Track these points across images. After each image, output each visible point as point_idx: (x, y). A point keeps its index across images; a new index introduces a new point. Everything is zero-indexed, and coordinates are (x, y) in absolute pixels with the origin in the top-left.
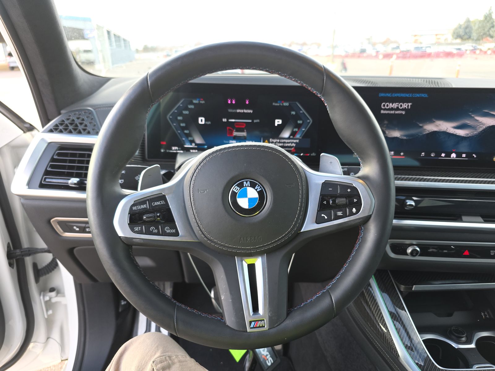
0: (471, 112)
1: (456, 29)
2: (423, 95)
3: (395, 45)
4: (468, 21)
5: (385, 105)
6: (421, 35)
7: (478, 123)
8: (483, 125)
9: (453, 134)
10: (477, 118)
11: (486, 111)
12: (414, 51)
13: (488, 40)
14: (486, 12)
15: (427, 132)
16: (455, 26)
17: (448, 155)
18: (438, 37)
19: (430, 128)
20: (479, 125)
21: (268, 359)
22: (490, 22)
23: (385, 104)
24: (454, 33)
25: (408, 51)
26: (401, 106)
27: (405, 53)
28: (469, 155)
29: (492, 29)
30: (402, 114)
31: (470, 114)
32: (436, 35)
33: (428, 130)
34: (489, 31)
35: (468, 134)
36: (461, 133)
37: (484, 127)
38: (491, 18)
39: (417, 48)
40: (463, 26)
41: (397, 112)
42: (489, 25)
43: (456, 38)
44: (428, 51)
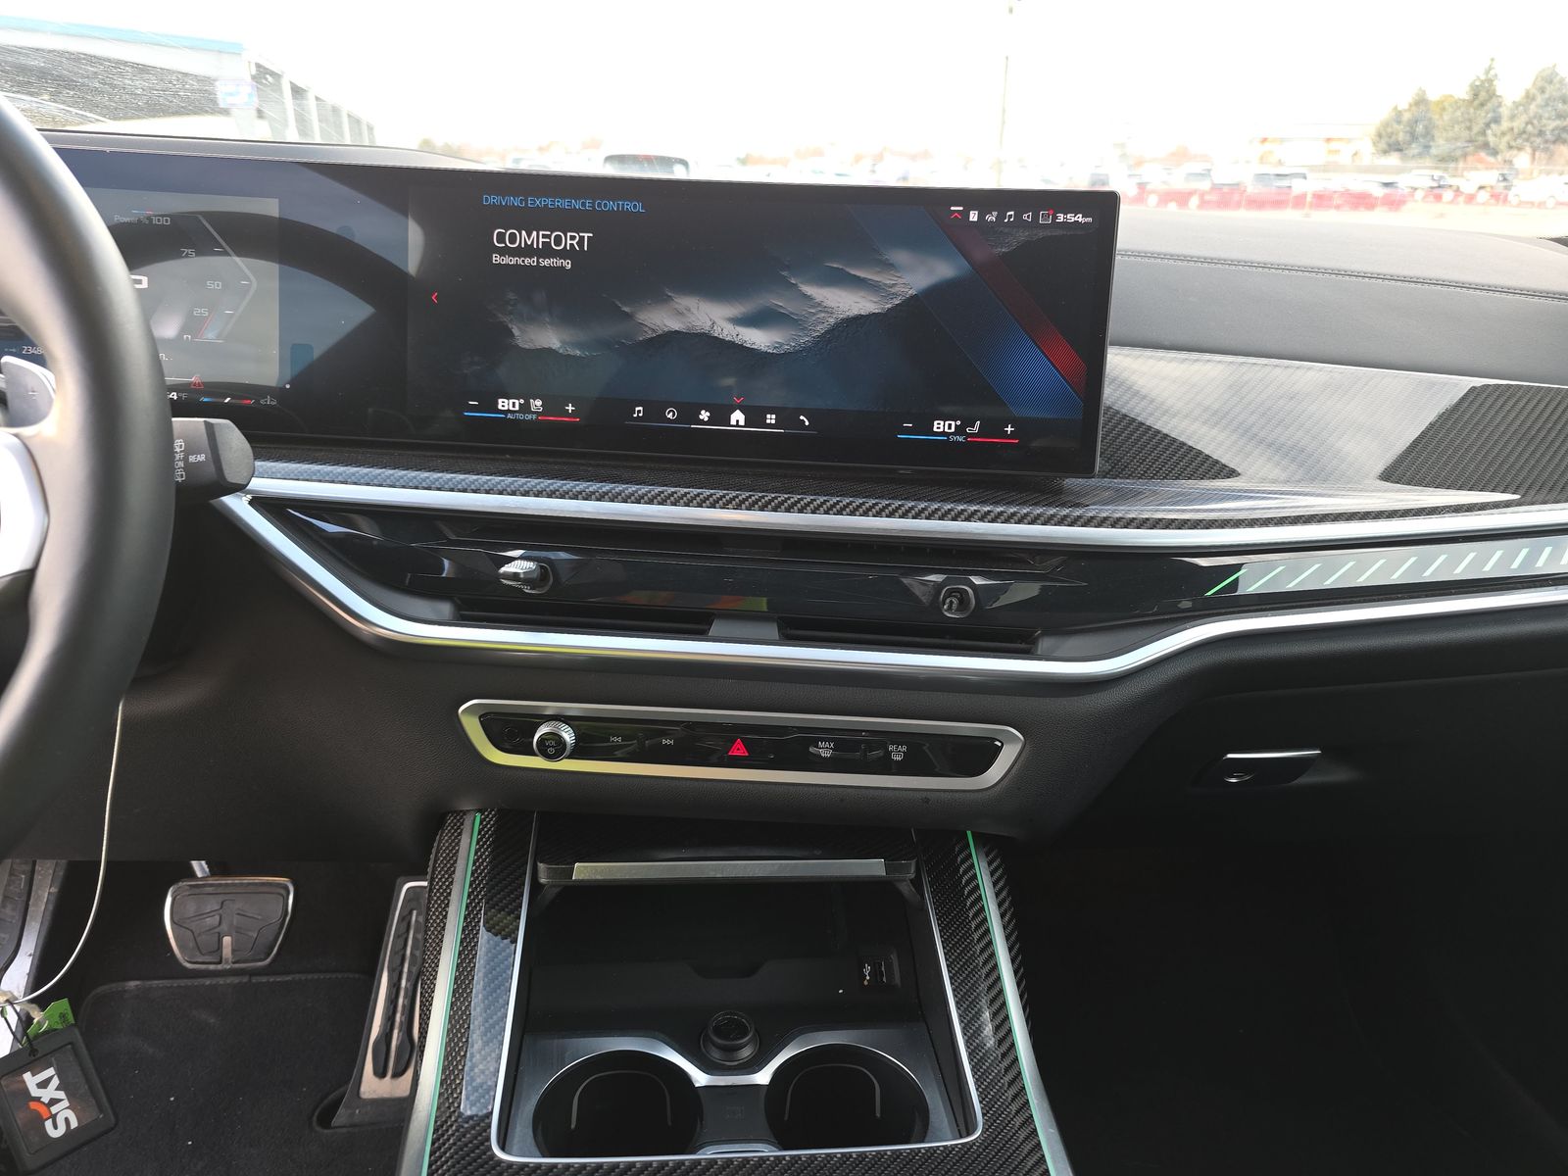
0: (787, 268)
1: (1386, 125)
2: (629, 206)
3: (1198, 167)
4: (1421, 101)
5: (505, 234)
6: (1282, 140)
7: (813, 307)
8: (828, 312)
9: (733, 343)
10: (809, 290)
11: (835, 266)
12: (1252, 188)
13: (1481, 161)
14: (1475, 73)
15: (650, 335)
16: (1384, 114)
17: (721, 415)
18: (1333, 145)
19: (660, 319)
20: (814, 314)
21: (54, 1117)
22: (1489, 105)
23: (506, 231)
24: (1380, 136)
25: (1236, 187)
26: (558, 241)
27: (1226, 189)
28: (787, 417)
29: (1493, 126)
30: (563, 268)
31: (784, 273)
32: (1329, 140)
33: (653, 327)
34: (1483, 133)
35: (781, 345)
36: (758, 339)
37: (832, 321)
38: (1492, 95)
39: (1261, 177)
40: (1407, 116)
41: (546, 262)
42: (1483, 117)
43: (1385, 152)
44: (1298, 187)
